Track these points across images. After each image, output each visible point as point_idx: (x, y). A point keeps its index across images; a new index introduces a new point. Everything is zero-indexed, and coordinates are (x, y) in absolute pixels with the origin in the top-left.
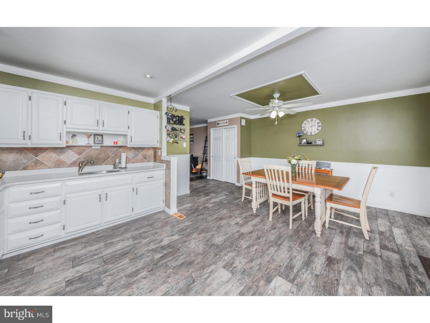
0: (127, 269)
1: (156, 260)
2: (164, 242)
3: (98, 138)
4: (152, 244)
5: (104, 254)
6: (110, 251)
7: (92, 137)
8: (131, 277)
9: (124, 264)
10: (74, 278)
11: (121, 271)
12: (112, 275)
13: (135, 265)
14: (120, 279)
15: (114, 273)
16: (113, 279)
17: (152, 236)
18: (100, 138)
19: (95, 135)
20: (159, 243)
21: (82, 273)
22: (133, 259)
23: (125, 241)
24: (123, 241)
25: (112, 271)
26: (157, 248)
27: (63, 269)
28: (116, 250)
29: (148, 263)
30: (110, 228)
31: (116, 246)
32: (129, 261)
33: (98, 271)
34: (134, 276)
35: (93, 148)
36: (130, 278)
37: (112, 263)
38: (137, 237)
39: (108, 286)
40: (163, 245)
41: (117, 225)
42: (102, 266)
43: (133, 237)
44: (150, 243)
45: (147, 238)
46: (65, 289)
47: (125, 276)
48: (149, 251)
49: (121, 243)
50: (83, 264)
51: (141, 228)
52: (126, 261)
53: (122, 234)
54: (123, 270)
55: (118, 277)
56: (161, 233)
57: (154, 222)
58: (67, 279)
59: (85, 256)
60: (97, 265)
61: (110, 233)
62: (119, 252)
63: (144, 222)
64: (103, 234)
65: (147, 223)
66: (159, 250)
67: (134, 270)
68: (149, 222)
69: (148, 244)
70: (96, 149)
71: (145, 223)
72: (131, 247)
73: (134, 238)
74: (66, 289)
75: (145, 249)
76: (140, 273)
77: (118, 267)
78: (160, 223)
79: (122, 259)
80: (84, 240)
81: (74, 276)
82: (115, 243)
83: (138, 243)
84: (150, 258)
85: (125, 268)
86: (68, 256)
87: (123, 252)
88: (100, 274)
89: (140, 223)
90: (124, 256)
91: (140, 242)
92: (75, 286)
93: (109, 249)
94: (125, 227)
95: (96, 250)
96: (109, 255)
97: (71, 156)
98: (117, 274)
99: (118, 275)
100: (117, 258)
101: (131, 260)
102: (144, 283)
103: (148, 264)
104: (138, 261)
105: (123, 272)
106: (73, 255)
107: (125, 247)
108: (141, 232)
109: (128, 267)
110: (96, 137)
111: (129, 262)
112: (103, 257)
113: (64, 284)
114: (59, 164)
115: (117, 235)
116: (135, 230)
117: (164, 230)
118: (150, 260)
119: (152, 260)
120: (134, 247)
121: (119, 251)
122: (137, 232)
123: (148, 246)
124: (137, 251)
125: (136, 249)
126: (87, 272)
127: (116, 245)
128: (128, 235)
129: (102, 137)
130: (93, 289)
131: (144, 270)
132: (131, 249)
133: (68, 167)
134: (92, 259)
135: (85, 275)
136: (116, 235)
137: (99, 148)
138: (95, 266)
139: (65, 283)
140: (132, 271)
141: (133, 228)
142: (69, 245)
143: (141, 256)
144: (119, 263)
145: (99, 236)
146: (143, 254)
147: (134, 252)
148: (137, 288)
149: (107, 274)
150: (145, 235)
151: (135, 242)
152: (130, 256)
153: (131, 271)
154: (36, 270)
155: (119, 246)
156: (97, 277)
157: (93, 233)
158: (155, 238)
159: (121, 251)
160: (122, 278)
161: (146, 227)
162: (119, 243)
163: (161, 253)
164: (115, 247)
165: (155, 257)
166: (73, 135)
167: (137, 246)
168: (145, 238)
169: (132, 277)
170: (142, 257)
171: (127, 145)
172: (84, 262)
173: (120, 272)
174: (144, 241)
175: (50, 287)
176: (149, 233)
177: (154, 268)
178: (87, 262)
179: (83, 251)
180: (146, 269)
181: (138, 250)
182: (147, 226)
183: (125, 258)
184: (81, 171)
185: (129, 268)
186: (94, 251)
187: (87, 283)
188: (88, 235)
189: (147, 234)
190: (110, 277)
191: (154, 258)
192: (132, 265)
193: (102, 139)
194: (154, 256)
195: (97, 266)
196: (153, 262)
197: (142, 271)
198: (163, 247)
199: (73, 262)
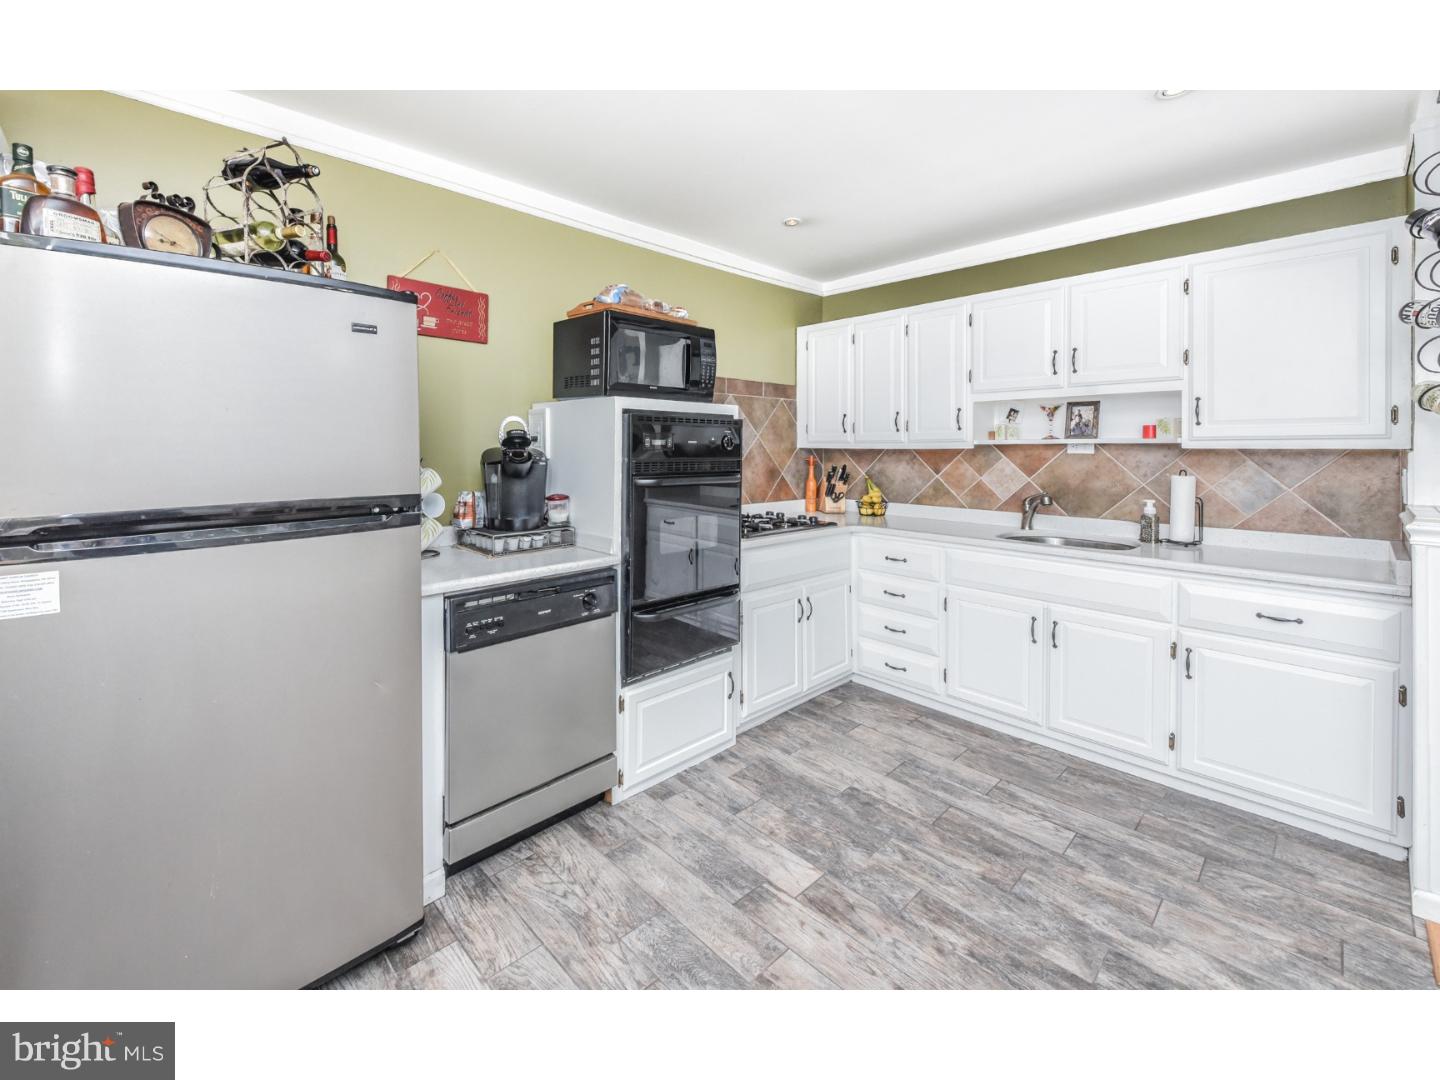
0: (947, 884)
1: (1038, 956)
2: (1162, 956)
3: (1080, 416)
4: (1107, 910)
5: (960, 803)
6: (981, 809)
7: (1061, 414)
8: (925, 906)
9: (958, 868)
10: (865, 794)
11: (931, 875)
12: (908, 859)
13: (972, 900)
14: (906, 883)
15: (916, 860)
16: (896, 867)
17: (1152, 891)
18: (1087, 413)
19: (1071, 405)
20: (1134, 937)
21: (882, 798)
22: (994, 882)
23: (1046, 824)
24: (1045, 817)
25: (918, 853)
26: (1102, 937)
27: (875, 763)
28: (994, 818)
29: (1005, 938)
30: (1072, 758)
31: (1008, 813)
32: (977, 874)
33: (904, 823)
34: (933, 915)
35: (1070, 451)
36: (921, 908)
37: (943, 839)
38: (1096, 845)
39: (872, 869)
40: (1135, 956)
41: (1099, 767)
42: (922, 823)
43: (1085, 837)
44: (1105, 901)
45: (1122, 877)
46: (834, 797)
47: (922, 890)
48: (1062, 913)
49: (1029, 818)
50: (907, 783)
51: (1161, 840)
52: (973, 867)
53: (1076, 800)
54: (938, 876)
55: (909, 876)
56: (1206, 921)
57: (1247, 863)
58: (856, 786)
59: (928, 774)
60: (921, 811)
61: (1049, 771)
62: (992, 831)
63: (1206, 830)
64: (1031, 762)
65: (1209, 842)
66: (1100, 952)
67: (954, 905)
68: (1225, 848)
69: (1091, 896)
70: (1083, 457)
71: (1202, 833)
72: (1033, 852)
73: (1083, 841)
74: (836, 799)
75: (1061, 900)
76: (949, 927)
77: (941, 860)
78: (1268, 889)
79: (974, 853)
80: (976, 740)
81: (868, 790)
82: (1020, 804)
83: (1072, 864)
84: (1031, 935)
85: (945, 878)
86: (911, 749)
87: (1002, 843)
88: (897, 830)
89: (1183, 818)
90: (987, 854)
91: (1082, 868)
92: (847, 807)
93: (984, 804)
94: (1111, 790)
95: (962, 781)
96: (966, 817)
97: (1006, 478)
98: (915, 869)
99: (913, 873)
100: (970, 840)
101: (984, 878)
102: (920, 954)
103: (1000, 938)
104: (994, 899)
105: (932, 879)
106: (919, 753)
107: (1022, 837)
108: (1135, 843)
109: (955, 882)
110: (1076, 410)
111: (976, 877)
112: (951, 806)
113: (843, 788)
114: (981, 498)
115: (1053, 791)
116: (1124, 824)
117: (1242, 925)
118: (1023, 939)
119: (1029, 942)
120: (1043, 860)
121: (997, 830)
122: (1118, 833)
123: (1081, 903)
124: (1033, 879)
125: (1040, 871)
126: (889, 806)
127: (1014, 810)
128: (1081, 817)
129: (1097, 410)
130: (853, 842)
131: (969, 934)
132: (1025, 856)
133: (1000, 509)
134: (931, 791)
135: (881, 807)
136: (1053, 786)
137: (1091, 451)
138: (914, 809)
139: (847, 787)
140: (947, 900)
141: (1134, 815)
142: (942, 729)
143: (1023, 901)
144: (952, 854)
145: (1017, 757)
146: (1036, 903)
147: (1024, 871)
148: (895, 941)
149: (905, 846)
150: (1135, 864)
151: (1070, 853)
152: (997, 868)
153: (945, 896)
154: (857, 732)
155: (1012, 819)
156: (887, 831)
157: (1017, 741)
158: (1150, 911)
159: (998, 835)
160: (910, 885)
161: (1182, 847)
162: (1028, 813)
163: (1088, 964)
164: (1003, 814)
165: (1051, 950)
166: (1012, 410)
167: (1053, 866)
168: (1115, 872)
169: (924, 910)
170: (1021, 905)
171: (1179, 441)
172: (913, 782)
173: (924, 872)
174: (1097, 878)
175: (829, 774)
176: (1159, 874)
177: (999, 965)
178: (916, 788)
179: (942, 763)
180: (976, 938)
181: (1040, 876)
182: (1194, 849)
183: (981, 858)
184: (1030, 528)
185: (951, 890)
186: (957, 777)
187: (863, 823)
188: (1000, 737)
189: (1146, 870)
190: (898, 858)
191: (1041, 947)
192: (967, 892)
193: (1096, 417)
194: (1052, 945)
195: (915, 813)
196: (1020, 953)
197: (962, 928)
198: (1128, 959)
199: (902, 764)
